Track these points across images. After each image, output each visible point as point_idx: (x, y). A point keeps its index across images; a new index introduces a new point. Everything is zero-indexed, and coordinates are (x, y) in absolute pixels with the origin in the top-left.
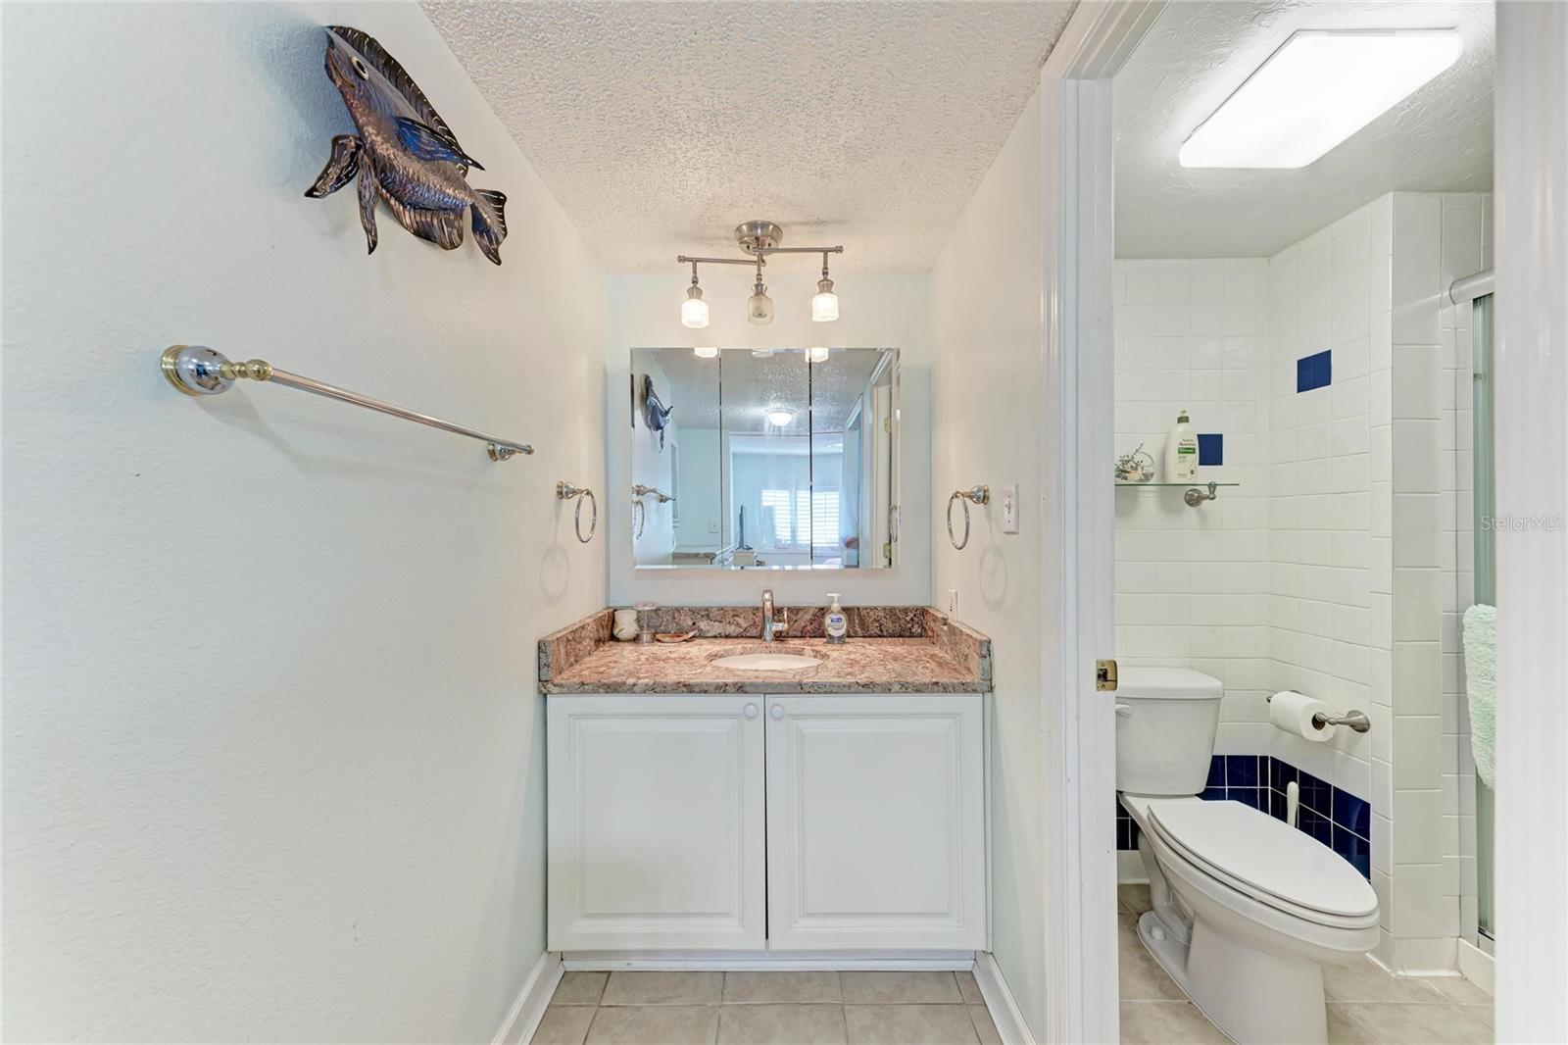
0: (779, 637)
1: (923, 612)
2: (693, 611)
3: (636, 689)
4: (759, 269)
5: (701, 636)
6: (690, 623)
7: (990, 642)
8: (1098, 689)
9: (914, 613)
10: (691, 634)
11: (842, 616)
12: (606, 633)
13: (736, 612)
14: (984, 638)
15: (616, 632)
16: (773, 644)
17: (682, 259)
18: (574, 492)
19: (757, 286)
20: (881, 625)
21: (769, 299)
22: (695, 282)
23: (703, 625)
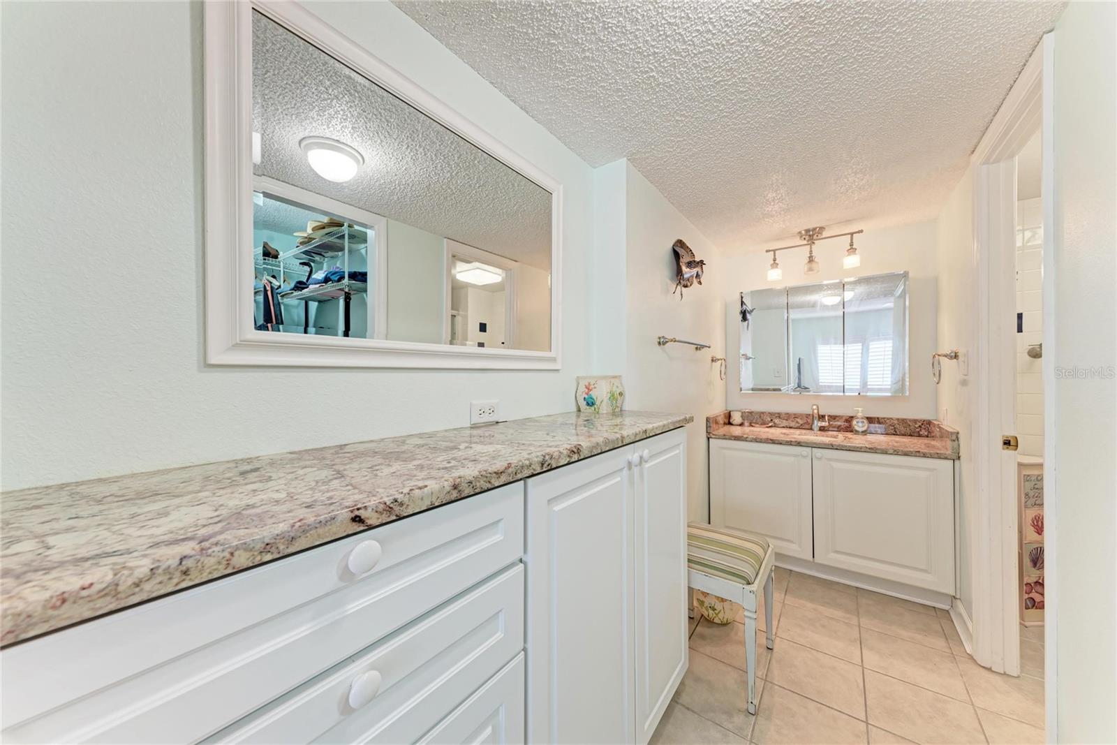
0: (822, 429)
1: (929, 423)
2: (771, 414)
3: (748, 439)
4: (811, 248)
5: (775, 426)
6: (770, 420)
7: (958, 433)
8: (1003, 449)
9: (922, 422)
10: (770, 425)
11: (865, 421)
12: (727, 421)
13: (796, 416)
14: (955, 431)
15: (731, 421)
16: (819, 432)
17: (767, 251)
18: (718, 360)
19: (810, 257)
20: (895, 428)
21: (817, 263)
22: (775, 260)
23: (777, 421)
